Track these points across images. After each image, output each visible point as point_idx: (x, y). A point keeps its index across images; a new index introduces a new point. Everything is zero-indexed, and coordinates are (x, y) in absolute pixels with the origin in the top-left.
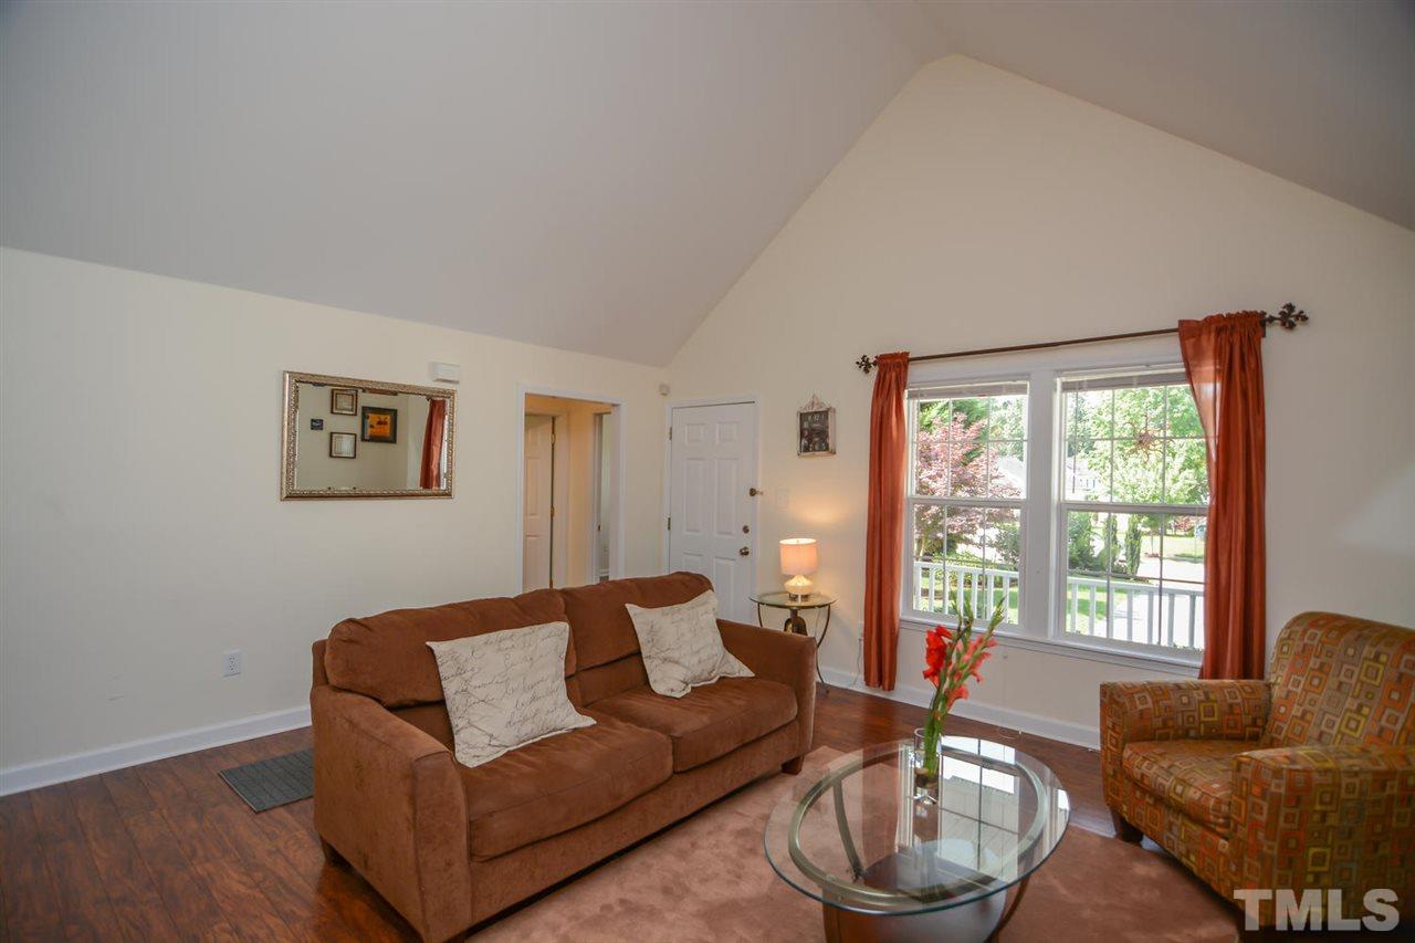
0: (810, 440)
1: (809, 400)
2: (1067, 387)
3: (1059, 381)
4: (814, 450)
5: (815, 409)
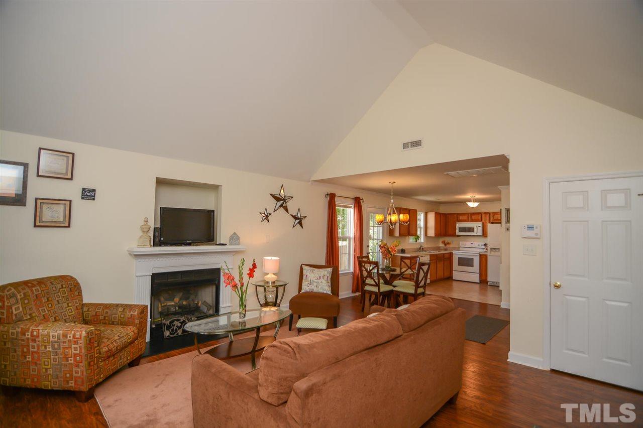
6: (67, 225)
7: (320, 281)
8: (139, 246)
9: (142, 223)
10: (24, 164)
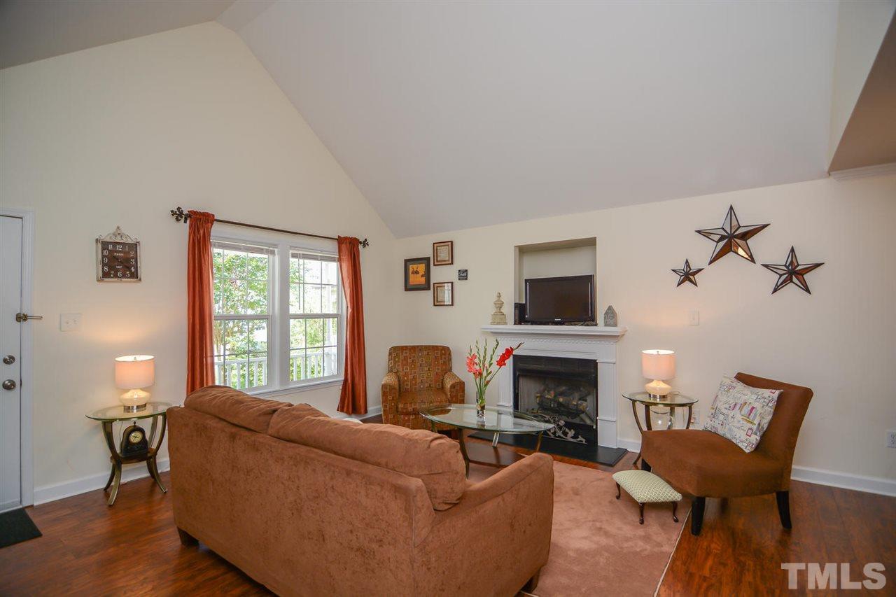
0: (111, 268)
1: (113, 230)
2: (294, 256)
3: (291, 252)
4: (116, 276)
5: (118, 240)
6: (450, 303)
7: (731, 413)
8: (493, 323)
9: (495, 299)
10: (428, 259)
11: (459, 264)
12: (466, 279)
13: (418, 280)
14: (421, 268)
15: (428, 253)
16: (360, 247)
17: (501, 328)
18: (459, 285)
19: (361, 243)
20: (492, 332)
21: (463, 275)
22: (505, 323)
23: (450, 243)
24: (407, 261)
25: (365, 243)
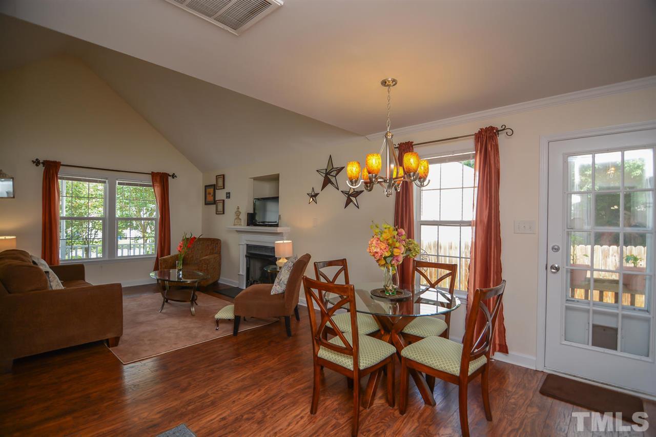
6: (223, 213)
10: (214, 185)
11: (227, 190)
12: (229, 198)
13: (210, 198)
14: (211, 190)
15: (214, 183)
16: (170, 179)
17: (238, 227)
18: (227, 201)
19: (170, 176)
20: (236, 231)
21: (228, 195)
22: (240, 225)
23: (222, 176)
24: (206, 186)
25: (174, 176)
